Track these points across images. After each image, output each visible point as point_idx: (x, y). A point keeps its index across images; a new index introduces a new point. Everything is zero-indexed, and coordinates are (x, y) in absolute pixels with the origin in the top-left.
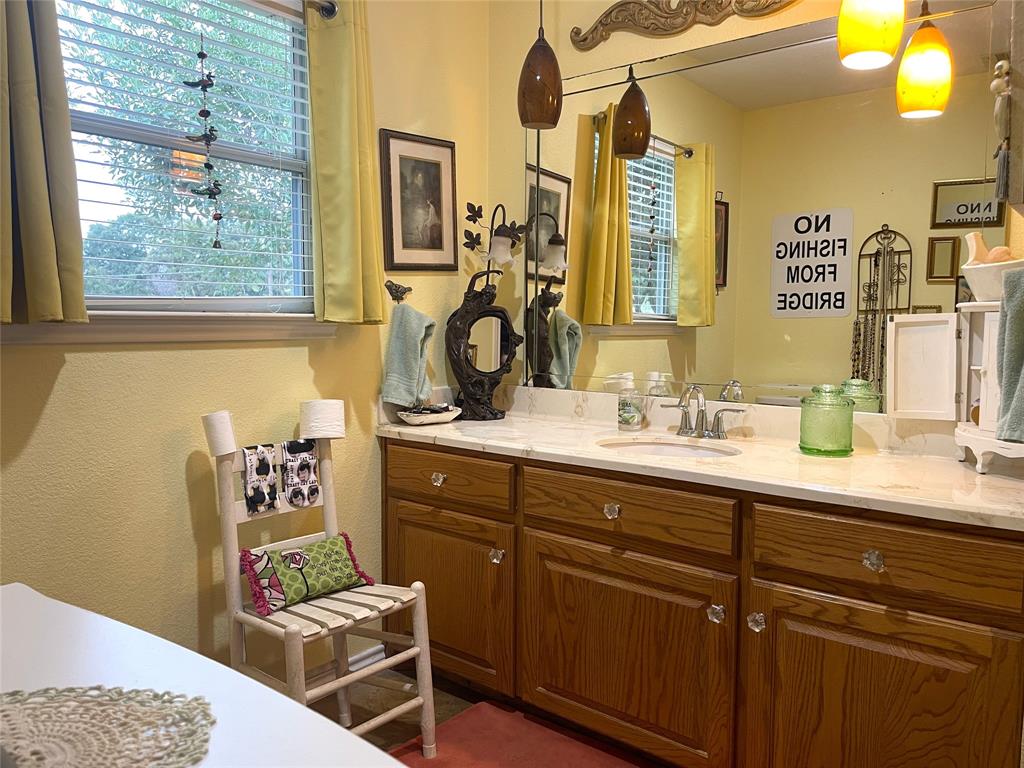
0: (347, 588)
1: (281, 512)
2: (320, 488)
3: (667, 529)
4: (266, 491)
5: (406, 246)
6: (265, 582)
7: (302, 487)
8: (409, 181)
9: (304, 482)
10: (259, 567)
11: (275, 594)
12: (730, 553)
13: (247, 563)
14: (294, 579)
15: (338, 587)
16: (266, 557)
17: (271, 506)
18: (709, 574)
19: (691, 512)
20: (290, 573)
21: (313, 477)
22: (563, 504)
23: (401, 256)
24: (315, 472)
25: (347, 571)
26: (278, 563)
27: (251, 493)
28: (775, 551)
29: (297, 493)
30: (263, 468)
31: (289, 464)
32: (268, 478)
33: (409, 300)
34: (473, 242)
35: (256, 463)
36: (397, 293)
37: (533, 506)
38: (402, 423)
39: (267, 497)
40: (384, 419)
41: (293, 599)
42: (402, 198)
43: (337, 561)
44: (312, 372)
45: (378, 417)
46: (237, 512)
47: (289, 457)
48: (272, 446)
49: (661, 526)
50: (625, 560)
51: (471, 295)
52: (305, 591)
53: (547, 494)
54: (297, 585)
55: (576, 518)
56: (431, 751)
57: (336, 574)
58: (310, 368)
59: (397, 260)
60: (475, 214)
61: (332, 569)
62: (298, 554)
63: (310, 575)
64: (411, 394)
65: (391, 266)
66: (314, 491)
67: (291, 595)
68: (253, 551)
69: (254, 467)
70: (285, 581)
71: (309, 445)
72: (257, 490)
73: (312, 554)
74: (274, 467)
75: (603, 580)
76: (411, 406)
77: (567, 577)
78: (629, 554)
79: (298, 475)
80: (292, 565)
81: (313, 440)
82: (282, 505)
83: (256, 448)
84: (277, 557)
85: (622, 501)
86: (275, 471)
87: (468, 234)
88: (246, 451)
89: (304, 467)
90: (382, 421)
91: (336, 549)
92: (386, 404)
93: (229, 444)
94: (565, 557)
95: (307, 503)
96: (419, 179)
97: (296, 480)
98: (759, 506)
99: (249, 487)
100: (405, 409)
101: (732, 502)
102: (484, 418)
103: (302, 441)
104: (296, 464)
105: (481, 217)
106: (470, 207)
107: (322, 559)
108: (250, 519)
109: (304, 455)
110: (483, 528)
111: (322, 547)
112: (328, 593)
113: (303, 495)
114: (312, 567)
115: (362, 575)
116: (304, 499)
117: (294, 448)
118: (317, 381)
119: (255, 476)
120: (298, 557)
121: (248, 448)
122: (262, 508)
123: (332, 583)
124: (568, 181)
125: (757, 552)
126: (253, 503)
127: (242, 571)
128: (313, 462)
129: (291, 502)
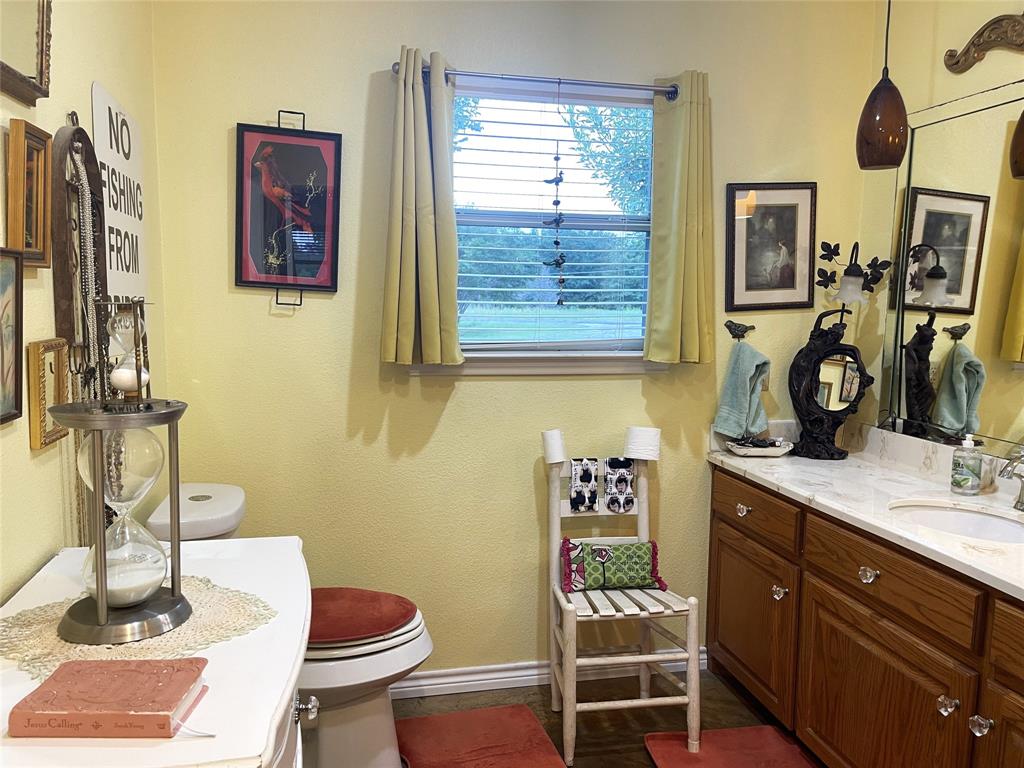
0: (641, 588)
1: (599, 514)
2: (635, 500)
3: (917, 605)
4: (587, 495)
5: (749, 288)
6: (574, 567)
7: (619, 497)
8: (757, 227)
9: (621, 492)
10: (573, 554)
11: (578, 578)
12: (969, 647)
13: (566, 549)
14: (595, 569)
15: (631, 585)
16: (580, 547)
17: (590, 508)
18: (950, 663)
19: (940, 595)
20: (594, 564)
21: (629, 490)
22: (835, 558)
23: (742, 297)
24: (631, 486)
25: (643, 573)
26: (588, 554)
27: (574, 495)
28: (1009, 656)
29: (614, 501)
30: (586, 477)
31: (609, 476)
32: (590, 485)
33: (750, 339)
34: (828, 279)
35: (580, 472)
36: (738, 331)
37: (811, 553)
38: (730, 452)
39: (587, 500)
40: (715, 446)
41: (591, 585)
42: (748, 244)
43: (636, 563)
44: (645, 401)
45: (709, 443)
46: (563, 509)
47: (610, 471)
48: (596, 460)
49: (912, 602)
50: (880, 627)
51: (818, 333)
52: (602, 581)
53: (824, 545)
54: (596, 575)
55: (843, 574)
56: (694, 746)
57: (632, 574)
58: (642, 398)
59: (738, 301)
60: (831, 252)
61: (630, 569)
62: (605, 550)
63: (609, 570)
64: (741, 426)
65: (731, 307)
66: (629, 502)
67: (590, 581)
68: (572, 541)
69: (578, 476)
70: (589, 569)
71: (628, 463)
72: (579, 494)
73: (617, 553)
74: (596, 477)
75: (863, 642)
76: (740, 437)
77: (834, 631)
78: (884, 623)
79: (617, 486)
80: (598, 559)
81: (633, 460)
82: (601, 508)
83: (582, 460)
84: (588, 549)
85: (882, 568)
86: (596, 480)
87: (822, 272)
88: (573, 462)
89: (621, 480)
90: (713, 448)
91: (639, 553)
92: (716, 433)
93: (557, 455)
94: (834, 610)
95: (622, 510)
96: (771, 224)
97: (614, 490)
98: (1000, 605)
99: (573, 490)
100: (734, 440)
101: (976, 593)
102: (818, 457)
103: (622, 459)
104: (615, 478)
105: (838, 254)
106: (825, 246)
107: (624, 559)
108: (573, 515)
109: (622, 471)
110: (773, 564)
111: (628, 549)
112: (622, 587)
113: (619, 503)
114: (614, 564)
115: (659, 580)
116: (620, 507)
117: (614, 464)
118: (649, 409)
119: (579, 483)
120: (604, 553)
121: (574, 460)
122: (582, 508)
123: (626, 580)
124: (985, 200)
125: (994, 652)
126: (577, 502)
127: (561, 555)
128: (629, 478)
129: (609, 507)
